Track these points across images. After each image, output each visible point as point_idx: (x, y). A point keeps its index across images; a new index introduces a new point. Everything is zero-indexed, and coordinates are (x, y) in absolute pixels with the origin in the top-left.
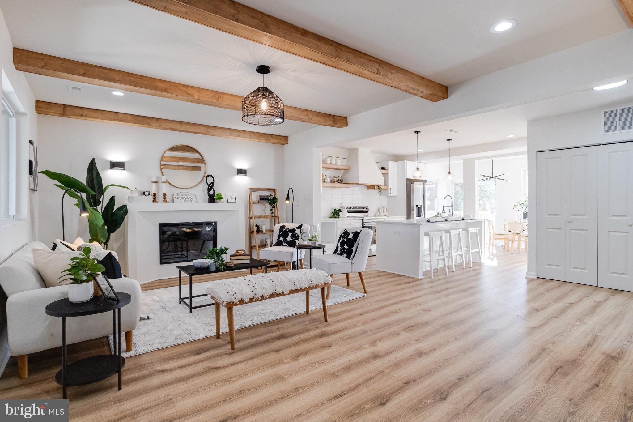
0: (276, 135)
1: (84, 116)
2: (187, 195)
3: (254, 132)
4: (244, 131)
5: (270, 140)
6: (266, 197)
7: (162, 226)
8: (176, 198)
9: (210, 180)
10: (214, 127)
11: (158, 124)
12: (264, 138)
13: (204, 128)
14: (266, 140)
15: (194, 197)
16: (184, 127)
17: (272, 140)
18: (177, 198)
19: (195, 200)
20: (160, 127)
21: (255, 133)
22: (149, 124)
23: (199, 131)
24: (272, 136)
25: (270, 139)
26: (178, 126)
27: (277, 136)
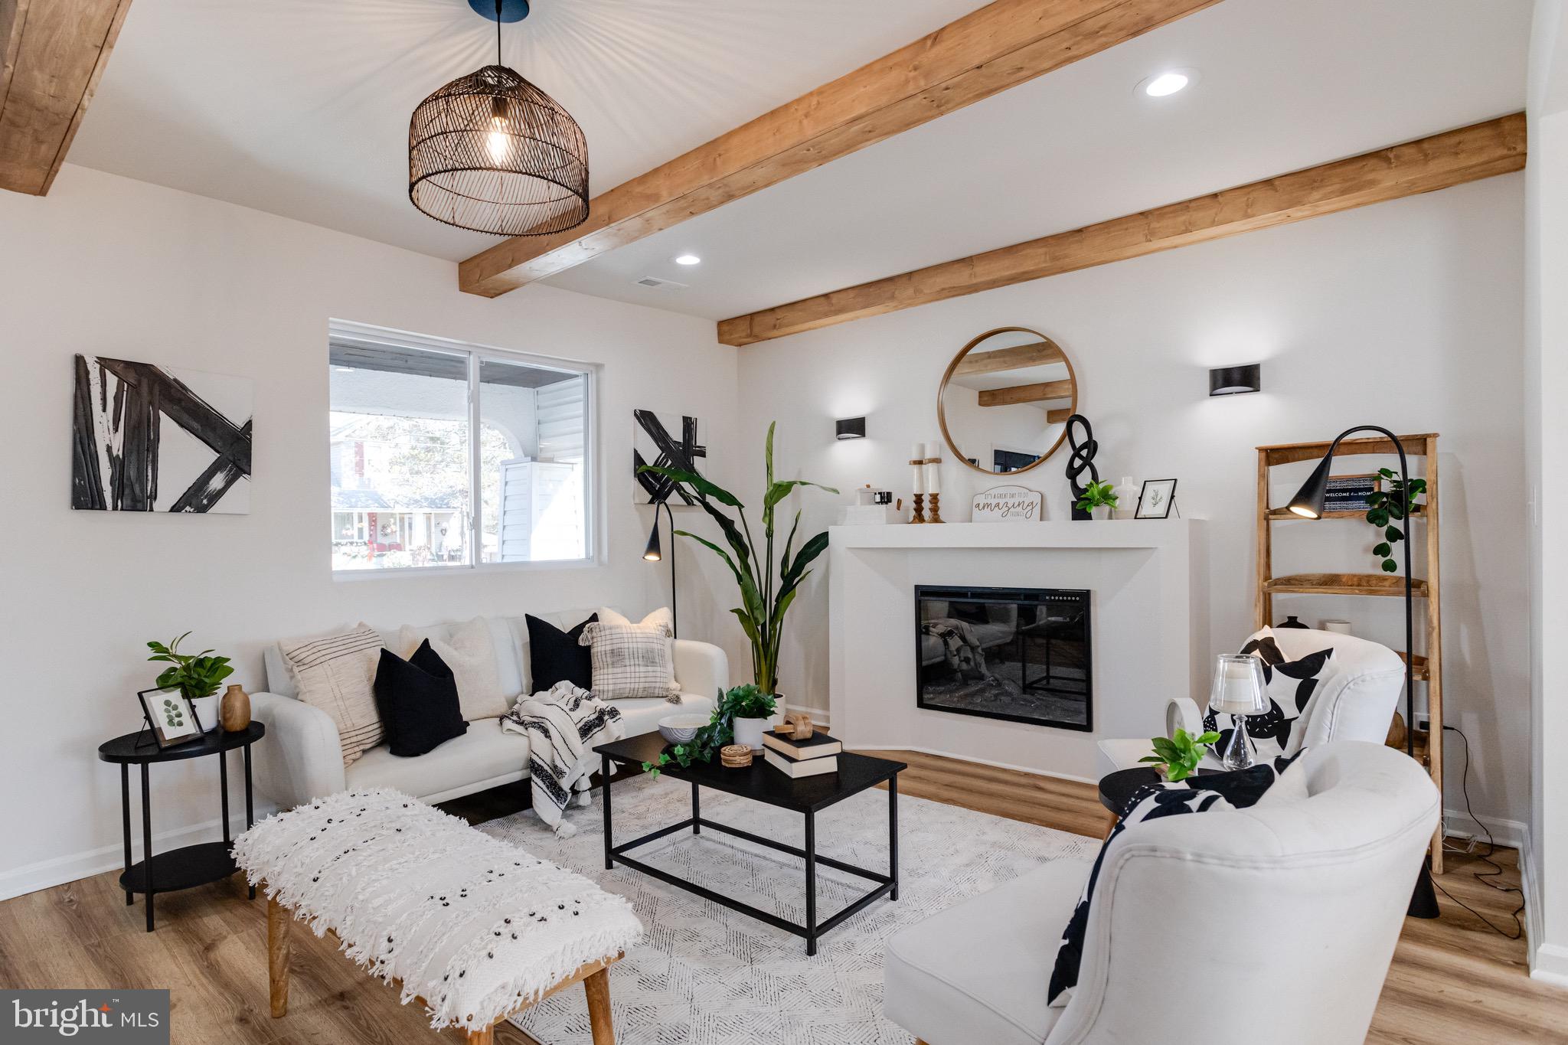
0: (1418, 142)
1: (777, 327)
2: (1013, 496)
3: (1268, 183)
4: (1215, 196)
5: (1372, 183)
6: (1356, 485)
7: (924, 594)
8: (981, 507)
9: (1080, 436)
10: (1080, 231)
11: (910, 291)
12: (1329, 189)
13: (1041, 251)
14: (1344, 192)
15: (1037, 499)
16: (982, 272)
17: (1389, 178)
18: (984, 508)
19: (1037, 510)
20: (920, 298)
21: (1277, 183)
22: (892, 297)
23: (1029, 266)
24: (1388, 160)
25: (1370, 176)
26: (963, 277)
27: (1426, 145)
